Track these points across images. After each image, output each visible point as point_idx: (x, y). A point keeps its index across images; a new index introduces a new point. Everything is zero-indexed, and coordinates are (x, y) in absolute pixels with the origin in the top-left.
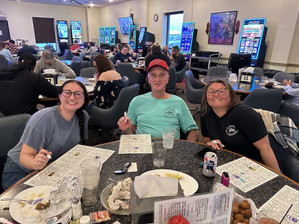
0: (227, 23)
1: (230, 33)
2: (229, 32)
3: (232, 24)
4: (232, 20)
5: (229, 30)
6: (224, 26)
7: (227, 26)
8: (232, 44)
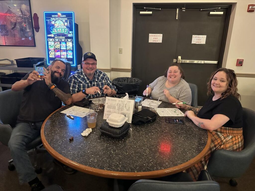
0: (20, 17)
1: (28, 30)
2: (26, 28)
3: (27, 18)
4: (26, 12)
5: (26, 26)
6: (16, 21)
7: (20, 21)
8: (34, 46)
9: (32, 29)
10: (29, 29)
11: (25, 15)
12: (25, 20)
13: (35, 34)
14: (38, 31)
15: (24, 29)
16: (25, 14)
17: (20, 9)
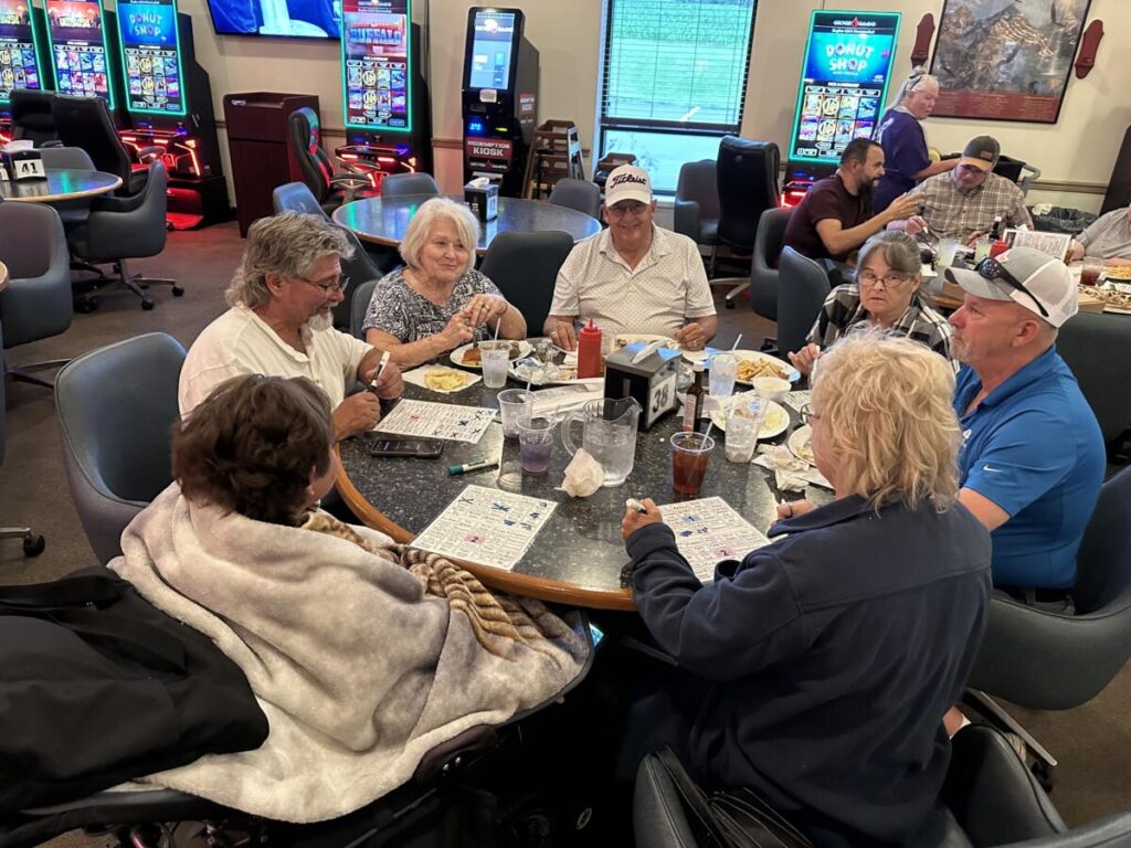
0: (1041, 29)
1: (1052, 72)
2: (1046, 66)
3: (1065, 34)
4: (1069, 14)
5: (1049, 58)
6: (1023, 41)
7: (1036, 42)
8: (1052, 120)
9: (1067, 69)
10: (1059, 68)
11: (1061, 25)
12: (1055, 40)
13: (1069, 84)
14: (1081, 76)
15: (1039, 67)
16: (1064, 22)
17: (1053, 6)
